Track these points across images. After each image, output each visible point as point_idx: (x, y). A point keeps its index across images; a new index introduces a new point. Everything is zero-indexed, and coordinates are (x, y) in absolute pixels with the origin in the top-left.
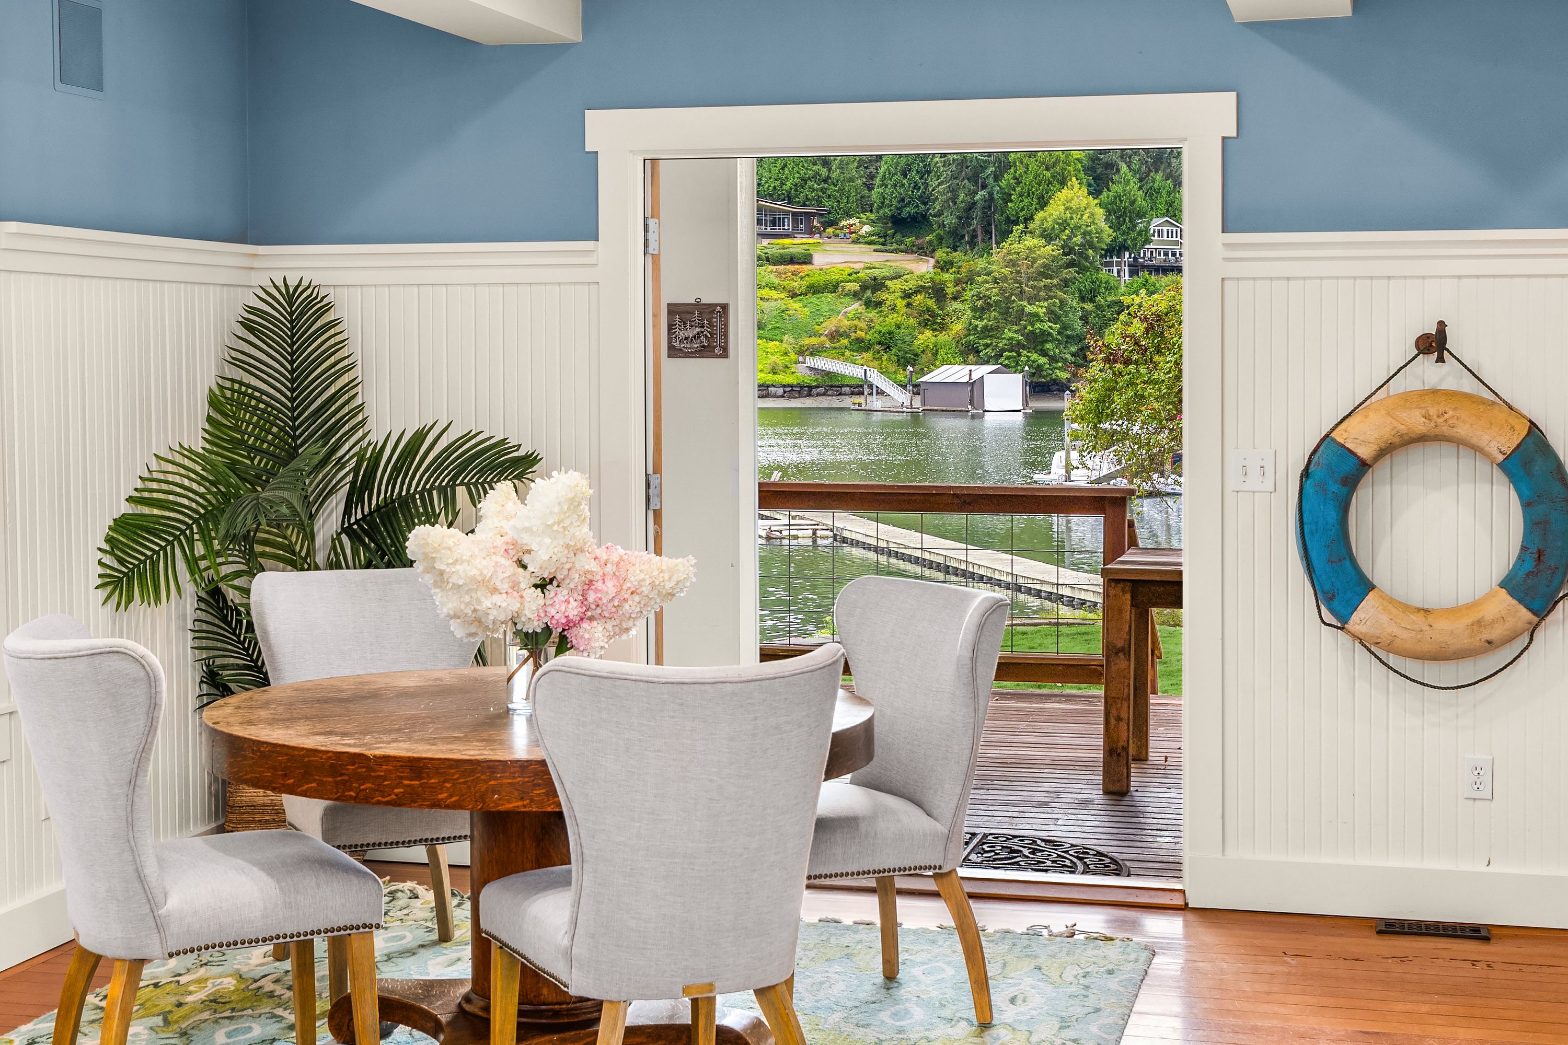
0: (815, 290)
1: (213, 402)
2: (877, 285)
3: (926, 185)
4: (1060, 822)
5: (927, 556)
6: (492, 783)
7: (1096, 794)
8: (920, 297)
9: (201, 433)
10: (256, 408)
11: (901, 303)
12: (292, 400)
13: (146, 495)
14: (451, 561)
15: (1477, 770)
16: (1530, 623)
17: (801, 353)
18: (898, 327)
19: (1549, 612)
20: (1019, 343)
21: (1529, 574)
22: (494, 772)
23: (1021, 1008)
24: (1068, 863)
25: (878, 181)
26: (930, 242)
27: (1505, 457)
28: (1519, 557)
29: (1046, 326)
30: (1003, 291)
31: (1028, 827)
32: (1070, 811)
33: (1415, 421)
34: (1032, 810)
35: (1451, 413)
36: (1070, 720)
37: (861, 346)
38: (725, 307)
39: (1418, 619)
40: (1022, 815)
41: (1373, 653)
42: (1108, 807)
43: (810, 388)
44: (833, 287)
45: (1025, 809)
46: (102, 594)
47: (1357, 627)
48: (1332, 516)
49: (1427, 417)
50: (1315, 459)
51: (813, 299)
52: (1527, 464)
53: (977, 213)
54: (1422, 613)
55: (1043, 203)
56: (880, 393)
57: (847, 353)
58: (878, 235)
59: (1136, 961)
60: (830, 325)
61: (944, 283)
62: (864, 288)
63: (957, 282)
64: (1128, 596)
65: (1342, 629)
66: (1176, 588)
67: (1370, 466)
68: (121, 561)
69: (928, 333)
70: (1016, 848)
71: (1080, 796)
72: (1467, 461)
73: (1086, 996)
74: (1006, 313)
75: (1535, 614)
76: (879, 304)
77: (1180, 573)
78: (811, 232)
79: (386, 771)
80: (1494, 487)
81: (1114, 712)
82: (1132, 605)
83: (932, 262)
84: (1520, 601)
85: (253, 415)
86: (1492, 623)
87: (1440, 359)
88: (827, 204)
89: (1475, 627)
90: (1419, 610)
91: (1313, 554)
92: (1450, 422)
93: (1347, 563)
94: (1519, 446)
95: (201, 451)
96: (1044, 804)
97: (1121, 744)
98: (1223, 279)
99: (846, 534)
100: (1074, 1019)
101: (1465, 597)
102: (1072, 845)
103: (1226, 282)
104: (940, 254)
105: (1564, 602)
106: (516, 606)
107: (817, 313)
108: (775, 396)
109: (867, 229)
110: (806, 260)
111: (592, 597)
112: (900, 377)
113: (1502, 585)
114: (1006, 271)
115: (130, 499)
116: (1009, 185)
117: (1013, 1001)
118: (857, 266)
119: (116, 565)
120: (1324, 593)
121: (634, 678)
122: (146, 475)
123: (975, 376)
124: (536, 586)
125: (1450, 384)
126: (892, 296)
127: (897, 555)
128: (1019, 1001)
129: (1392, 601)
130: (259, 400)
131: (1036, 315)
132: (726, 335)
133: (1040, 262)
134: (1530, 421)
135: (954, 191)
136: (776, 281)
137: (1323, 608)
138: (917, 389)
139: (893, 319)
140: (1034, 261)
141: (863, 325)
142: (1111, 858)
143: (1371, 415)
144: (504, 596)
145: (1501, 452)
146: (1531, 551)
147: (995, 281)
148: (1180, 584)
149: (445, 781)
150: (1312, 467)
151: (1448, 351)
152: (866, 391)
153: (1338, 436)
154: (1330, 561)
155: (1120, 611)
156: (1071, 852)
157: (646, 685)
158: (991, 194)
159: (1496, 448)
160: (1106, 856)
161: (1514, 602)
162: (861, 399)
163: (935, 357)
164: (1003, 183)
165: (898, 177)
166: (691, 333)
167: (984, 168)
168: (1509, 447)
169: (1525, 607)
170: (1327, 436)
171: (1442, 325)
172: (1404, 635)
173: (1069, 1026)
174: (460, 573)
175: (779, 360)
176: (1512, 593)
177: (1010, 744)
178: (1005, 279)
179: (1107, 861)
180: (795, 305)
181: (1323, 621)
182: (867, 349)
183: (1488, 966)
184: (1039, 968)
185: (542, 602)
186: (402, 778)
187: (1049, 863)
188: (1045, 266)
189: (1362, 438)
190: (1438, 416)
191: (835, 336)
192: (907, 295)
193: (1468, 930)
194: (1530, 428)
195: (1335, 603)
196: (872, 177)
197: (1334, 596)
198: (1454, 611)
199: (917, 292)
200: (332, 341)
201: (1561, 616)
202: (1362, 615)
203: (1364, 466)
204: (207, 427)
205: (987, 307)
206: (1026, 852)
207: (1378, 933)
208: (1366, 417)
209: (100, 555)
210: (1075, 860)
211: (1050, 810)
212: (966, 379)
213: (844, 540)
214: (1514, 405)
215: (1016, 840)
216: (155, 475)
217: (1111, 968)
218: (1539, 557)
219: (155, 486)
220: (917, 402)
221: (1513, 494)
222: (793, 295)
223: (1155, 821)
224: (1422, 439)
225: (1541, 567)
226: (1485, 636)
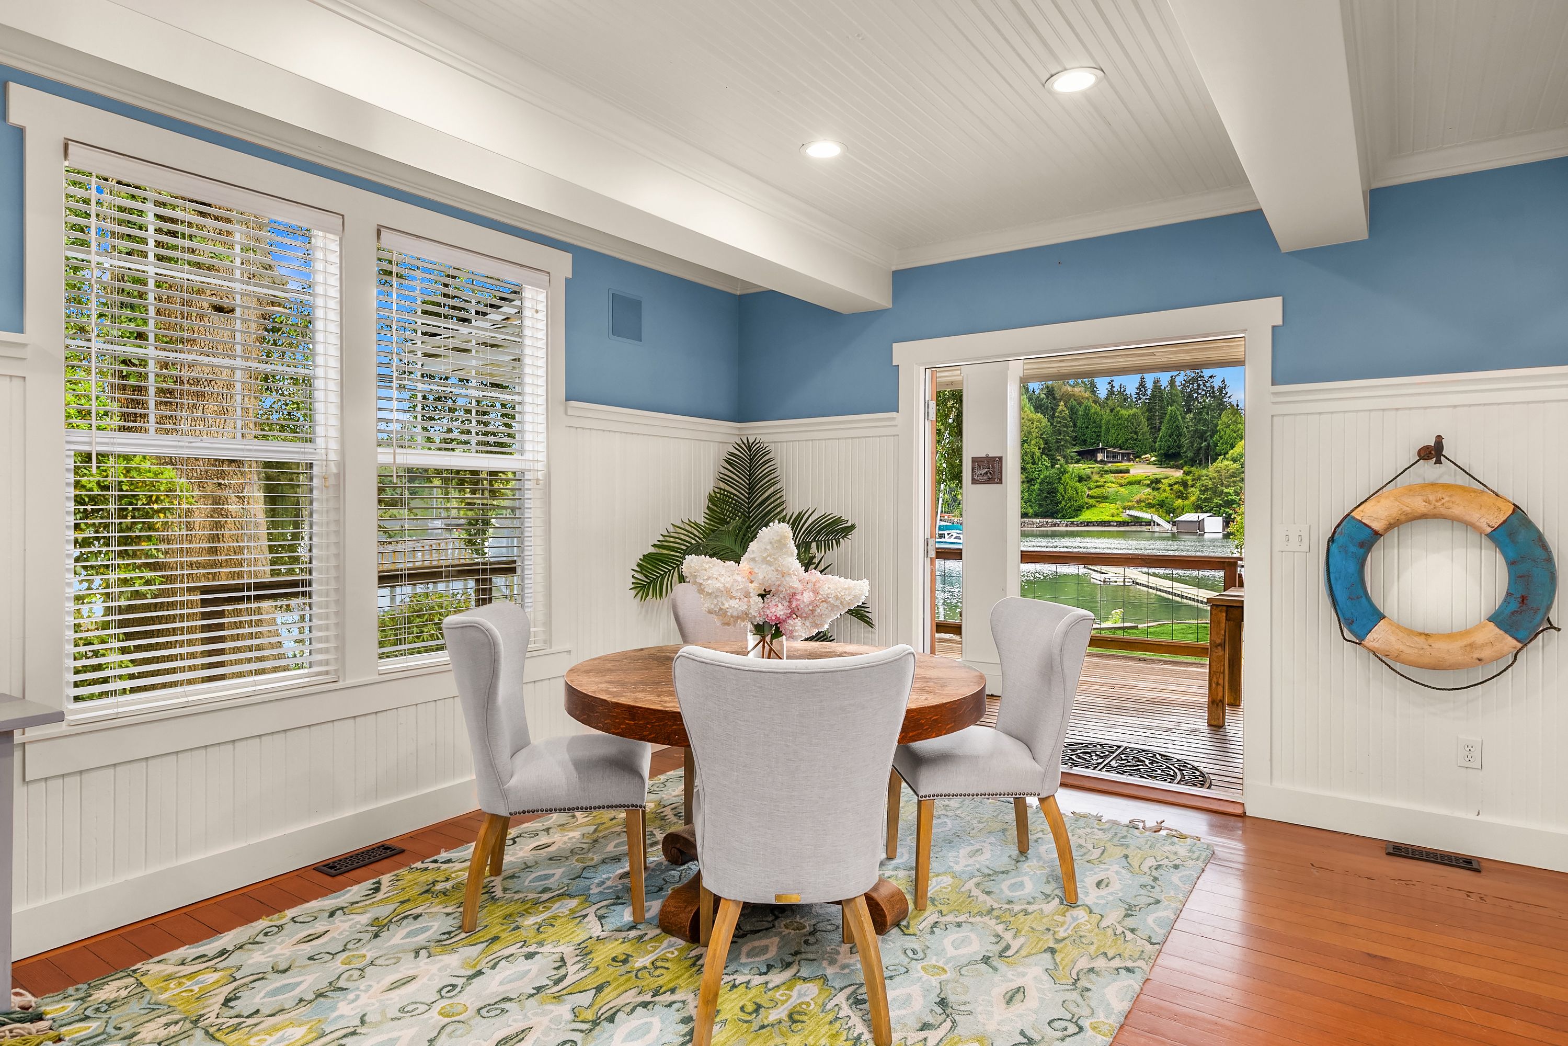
0: (1130, 483)
1: (711, 499)
2: (1157, 481)
3: (1180, 441)
4: (1176, 743)
5: (1174, 591)
6: (674, 727)
7: (1203, 725)
8: (1176, 486)
9: (703, 515)
10: (731, 503)
11: (1168, 489)
12: (748, 498)
13: (666, 544)
14: (706, 578)
15: (1469, 748)
16: (1515, 648)
17: (1124, 508)
18: (1167, 498)
19: (1531, 641)
20: (1220, 504)
21: (1513, 613)
22: (675, 720)
23: (1103, 892)
24: (1172, 773)
25: (1158, 440)
26: (1181, 464)
27: (1492, 529)
28: (1505, 600)
29: (1234, 497)
30: (1214, 483)
31: (1155, 744)
32: (1184, 736)
33: (1418, 504)
34: (1161, 733)
35: (1447, 499)
36: (1200, 678)
37: (1150, 506)
38: (1000, 458)
39: (1421, 641)
40: (1153, 736)
41: (1384, 662)
42: (1209, 735)
43: (1128, 523)
44: (1138, 482)
45: (1157, 732)
46: (634, 592)
47: (1371, 643)
48: (1352, 567)
49: (1427, 501)
50: (1339, 530)
51: (1130, 487)
52: (1512, 535)
53: (1203, 452)
54: (1423, 636)
55: (1232, 447)
56: (1158, 525)
57: (1144, 509)
58: (1158, 461)
59: (1197, 859)
60: (1137, 498)
61: (1187, 480)
62: (1152, 482)
63: (1193, 480)
64: (1224, 614)
65: (1359, 644)
66: (1240, 609)
67: (1381, 535)
68: (646, 577)
69: (1180, 501)
70: (1142, 759)
71: (1193, 726)
72: (1459, 534)
73: (1153, 887)
74: (1215, 492)
75: (1519, 641)
76: (1158, 489)
77: (1243, 601)
78: (1129, 460)
79: (617, 712)
80: (1483, 551)
81: (1214, 679)
82: (1226, 620)
83: (1182, 471)
84: (1506, 632)
85: (729, 507)
86: (1483, 646)
87: (1438, 462)
88: (1136, 449)
89: (1468, 649)
90: (1421, 634)
91: (1338, 593)
92: (1446, 505)
93: (1364, 600)
94: (1505, 522)
95: (703, 524)
96: (1170, 730)
97: (1219, 698)
98: (1272, 416)
99: (1138, 581)
100: (1138, 908)
101: (1458, 626)
102: (1178, 760)
103: (1275, 418)
104: (1186, 468)
105: (1543, 635)
106: (744, 607)
107: (1131, 493)
108: (1113, 526)
109: (1154, 459)
110: (1127, 471)
111: (794, 604)
112: (1167, 518)
113: (1490, 619)
114: (1216, 475)
115: (654, 546)
116: (1217, 439)
117: (1099, 884)
118: (1149, 474)
119: (644, 579)
120: (1345, 619)
121: (727, 665)
122: (666, 534)
123: (1200, 519)
124: (759, 595)
125: (1446, 480)
126: (1164, 485)
127: (1160, 590)
128: (1103, 885)
129: (1399, 627)
130: (733, 499)
131: (1229, 493)
132: (1001, 472)
133: (1231, 471)
134: (1514, 504)
135: (1192, 443)
136: (1114, 480)
137: (1345, 631)
138: (1174, 524)
139: (1164, 495)
140: (1228, 470)
141: (1151, 497)
142: (1201, 772)
143: (1382, 500)
144: (738, 600)
145: (1489, 526)
146: (1515, 596)
147: (1210, 479)
148: (1242, 607)
149: (648, 723)
150: (1336, 535)
151: (1444, 456)
152: (1152, 524)
153: (1357, 515)
154: (1350, 598)
155: (1219, 623)
156: (1176, 765)
157: (735, 671)
158: (1209, 444)
159: (1485, 523)
160: (1198, 770)
161: (1501, 632)
162: (1150, 527)
163: (1183, 510)
164: (1214, 439)
165: (1167, 437)
166: (983, 472)
167: (1206, 433)
168: (1496, 522)
169: (1511, 636)
170: (1348, 515)
171: (1439, 439)
172: (1408, 650)
173: (1132, 915)
174: (712, 585)
175: (1115, 512)
176: (1499, 625)
177: (1160, 690)
178: (1215, 478)
179: (1198, 773)
180: (1122, 489)
181: (1344, 638)
182: (1153, 507)
183: (1481, 898)
184: (1126, 857)
185: (761, 605)
186: (625, 718)
187: (1159, 772)
188: (1233, 472)
189: (1375, 516)
190: (1437, 501)
191: (1139, 502)
192: (1170, 485)
193: (1461, 861)
194: (1514, 510)
195: (1354, 626)
196: (1156, 438)
197: (1353, 622)
198: (1450, 636)
199: (1175, 484)
200: (767, 470)
201: (1541, 644)
202: (1375, 636)
203: (1377, 535)
204: (707, 511)
205: (1207, 490)
206: (1147, 762)
207: (1387, 854)
208: (1379, 502)
209: (634, 573)
210: (1177, 771)
211: (1171, 734)
212: (1196, 519)
213: (1137, 583)
214: (1499, 493)
215: (1143, 753)
216: (672, 534)
217: (1177, 863)
218: (1523, 601)
219: (672, 539)
220: (1175, 529)
221: (1499, 556)
222: (1121, 486)
223: (1236, 747)
224: (1423, 516)
225: (1524, 608)
226: (1476, 655)
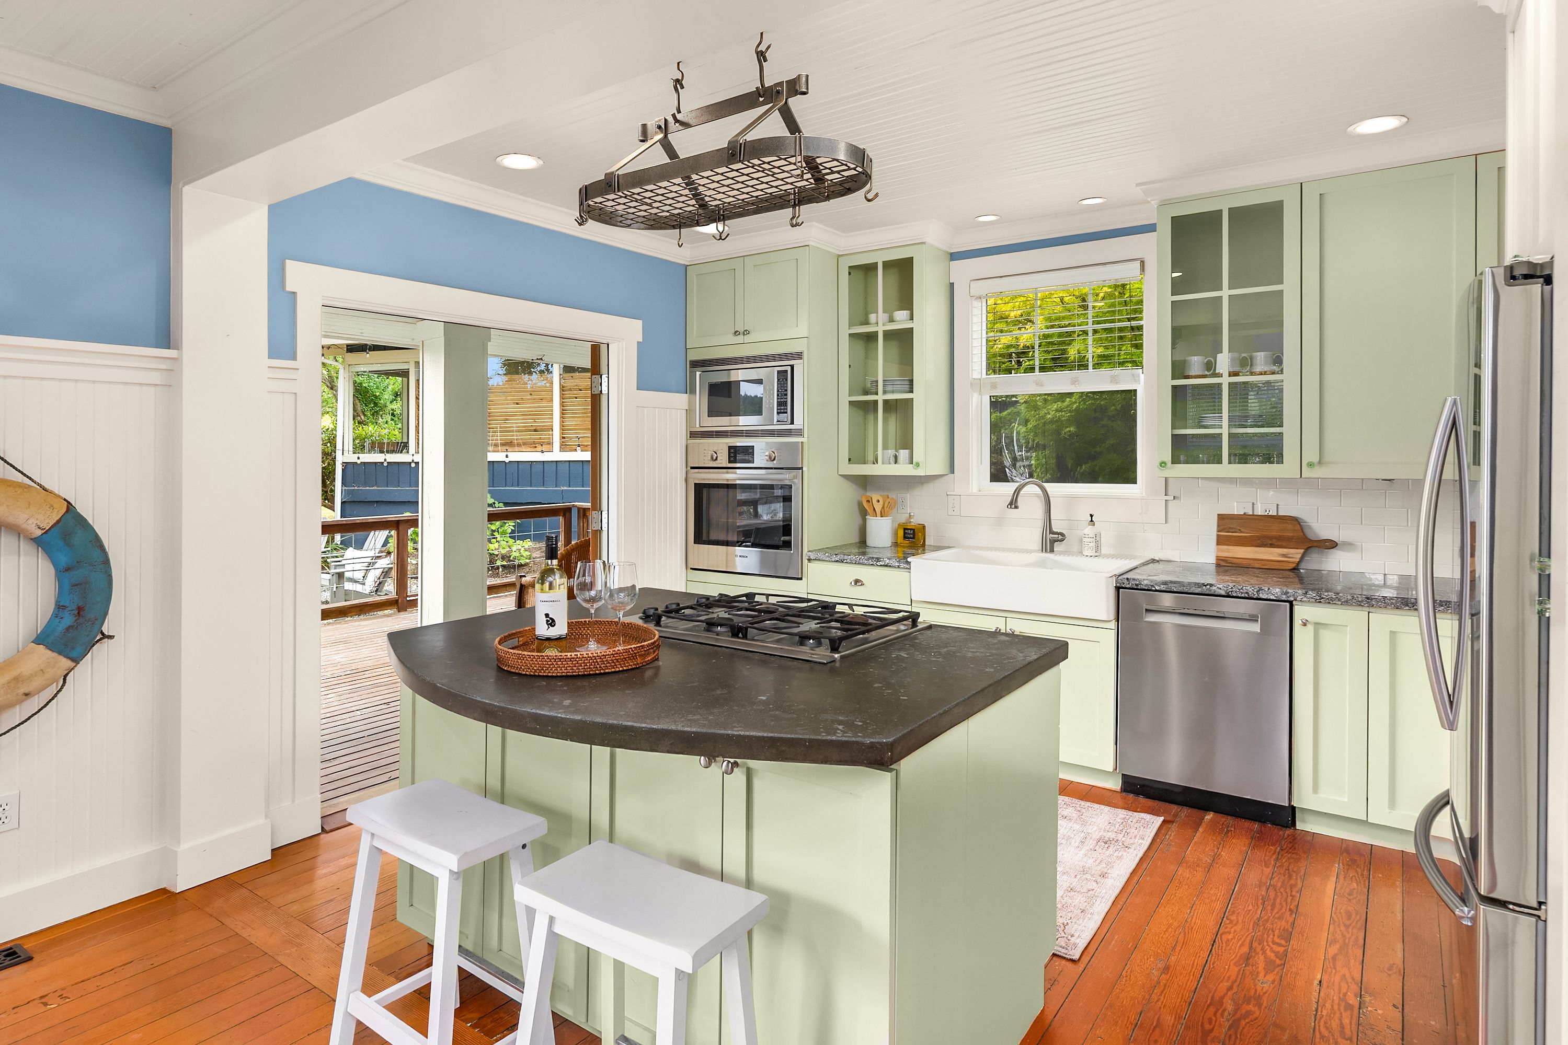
16: (65, 668)
21: (68, 630)
27: (43, 532)
28: (54, 615)
52: (66, 537)
75: (71, 659)
86: (31, 676)
89: (14, 683)
94: (58, 522)
105: (95, 649)
113: (37, 641)
134: (65, 500)
145: (39, 528)
146: (69, 609)
159: (34, 525)
161: (54, 655)
168: (47, 524)
169: (62, 655)
176: (47, 644)
194: (65, 507)
214: (47, 487)
218: (78, 613)
225: (81, 620)
226: (22, 691)
